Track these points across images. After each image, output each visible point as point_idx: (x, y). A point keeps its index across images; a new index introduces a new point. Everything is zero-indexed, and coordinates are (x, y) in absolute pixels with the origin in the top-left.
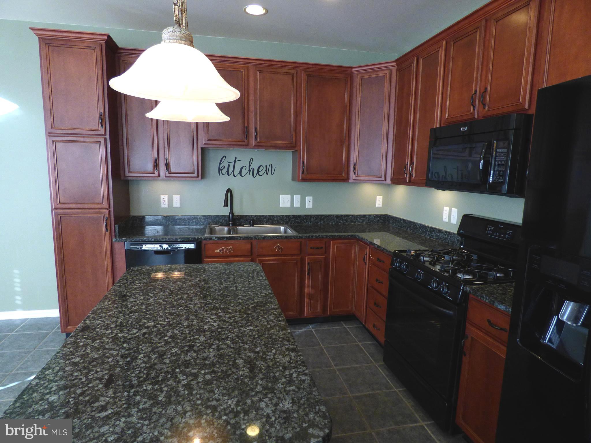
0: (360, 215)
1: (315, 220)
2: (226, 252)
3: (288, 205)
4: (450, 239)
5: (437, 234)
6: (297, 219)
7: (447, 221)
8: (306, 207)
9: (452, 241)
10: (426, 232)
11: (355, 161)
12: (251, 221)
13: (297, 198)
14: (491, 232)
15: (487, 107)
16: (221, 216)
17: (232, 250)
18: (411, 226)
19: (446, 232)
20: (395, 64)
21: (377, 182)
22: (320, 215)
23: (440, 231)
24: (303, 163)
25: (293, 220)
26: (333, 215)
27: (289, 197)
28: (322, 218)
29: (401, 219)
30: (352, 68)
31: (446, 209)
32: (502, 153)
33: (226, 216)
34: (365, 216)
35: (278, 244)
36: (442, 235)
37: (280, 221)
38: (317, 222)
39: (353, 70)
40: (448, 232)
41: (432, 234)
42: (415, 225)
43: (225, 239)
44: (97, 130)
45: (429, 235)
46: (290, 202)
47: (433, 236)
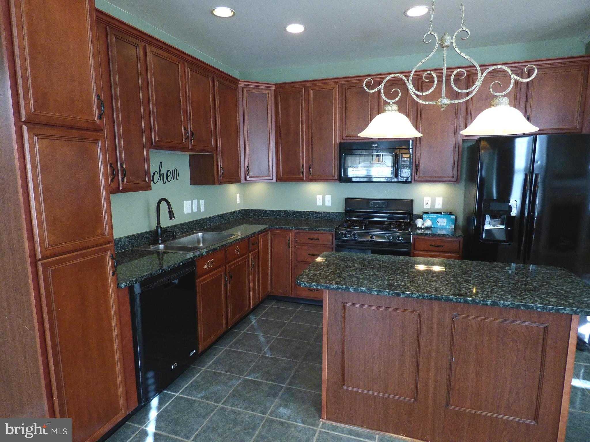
1: (209, 222)
2: (210, 265)
3: (190, 211)
4: (328, 216)
5: (314, 215)
7: (322, 205)
8: (201, 211)
9: (331, 217)
11: (247, 164)
13: (195, 202)
14: (372, 206)
17: (213, 263)
18: (281, 215)
19: (324, 212)
20: (274, 86)
22: (211, 217)
23: (317, 213)
24: (220, 166)
26: (218, 215)
27: (190, 201)
28: (213, 219)
29: (266, 211)
30: (239, 81)
31: (319, 197)
32: (406, 160)
35: (237, 247)
36: (320, 215)
39: (240, 83)
40: (326, 212)
41: (309, 216)
42: (286, 213)
43: (211, 252)
44: (93, 122)
45: (305, 217)
46: (191, 207)
47: (310, 218)
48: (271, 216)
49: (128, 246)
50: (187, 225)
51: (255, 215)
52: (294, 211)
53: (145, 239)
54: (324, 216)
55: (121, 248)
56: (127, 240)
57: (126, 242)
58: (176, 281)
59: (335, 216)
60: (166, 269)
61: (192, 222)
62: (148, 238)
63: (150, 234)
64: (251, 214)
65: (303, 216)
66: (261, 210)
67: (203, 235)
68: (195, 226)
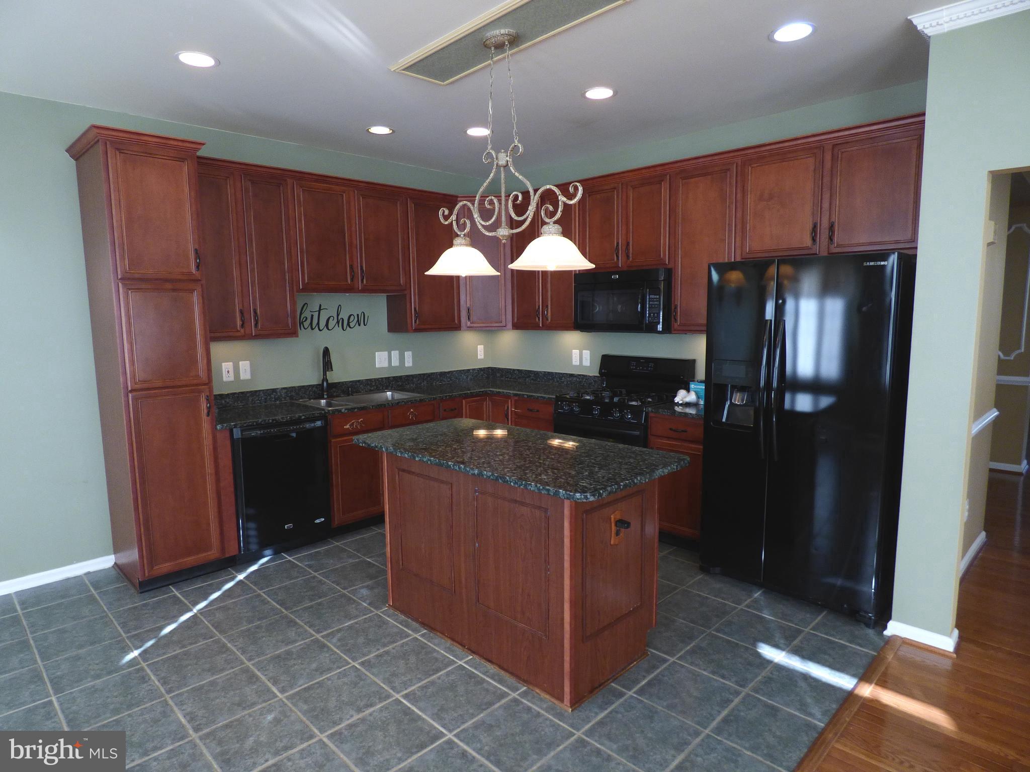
0: (464, 370)
1: (418, 381)
2: (356, 426)
3: (386, 365)
4: (585, 381)
5: (568, 379)
6: (398, 382)
7: (578, 364)
8: (406, 366)
9: (588, 383)
10: (553, 379)
11: (468, 305)
12: (350, 389)
13: (395, 354)
14: (634, 367)
15: (631, 259)
16: (307, 386)
17: (363, 424)
18: (530, 376)
19: (580, 375)
21: (480, 329)
22: (422, 374)
23: (572, 375)
24: (415, 308)
25: (394, 383)
26: (437, 373)
27: (386, 353)
28: (425, 377)
29: (514, 370)
30: (457, 197)
31: (576, 353)
32: (655, 298)
33: (314, 385)
34: (469, 370)
35: (412, 410)
36: (575, 379)
37: (379, 386)
38: (421, 383)
39: (459, 199)
40: (583, 375)
41: (562, 380)
42: (536, 374)
43: (356, 410)
44: (190, 273)
45: (558, 381)
46: (387, 360)
47: (563, 382)
48: (519, 378)
49: (285, 398)
50: (377, 382)
51: (502, 376)
52: (545, 372)
53: (309, 392)
54: (580, 381)
55: (276, 400)
56: (284, 391)
57: (282, 393)
58: (294, 435)
59: (592, 381)
60: (279, 420)
61: (388, 378)
62: (314, 392)
63: (316, 388)
64: (498, 375)
65: (555, 379)
66: (509, 369)
67: (392, 394)
68: (392, 384)
